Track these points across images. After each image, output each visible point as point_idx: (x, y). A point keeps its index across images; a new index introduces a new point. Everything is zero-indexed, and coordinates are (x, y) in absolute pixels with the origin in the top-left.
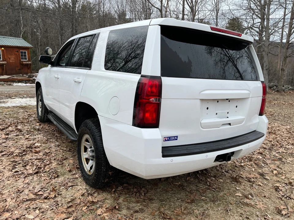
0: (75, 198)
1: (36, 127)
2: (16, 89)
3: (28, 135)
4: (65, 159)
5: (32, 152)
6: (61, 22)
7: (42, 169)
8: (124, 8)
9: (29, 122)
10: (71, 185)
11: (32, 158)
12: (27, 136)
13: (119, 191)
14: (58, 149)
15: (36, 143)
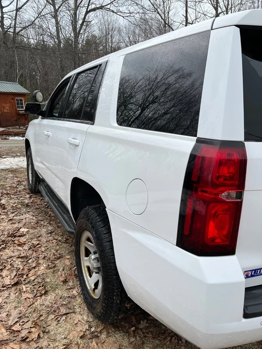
0: (71, 343)
1: (25, 201)
2: (10, 145)
3: (13, 215)
4: (59, 258)
5: (15, 243)
6: (61, 61)
7: (25, 277)
8: (136, 39)
9: (17, 192)
10: (65, 312)
11: (13, 255)
12: (11, 216)
13: (141, 329)
14: (51, 238)
15: (21, 228)
